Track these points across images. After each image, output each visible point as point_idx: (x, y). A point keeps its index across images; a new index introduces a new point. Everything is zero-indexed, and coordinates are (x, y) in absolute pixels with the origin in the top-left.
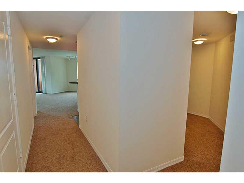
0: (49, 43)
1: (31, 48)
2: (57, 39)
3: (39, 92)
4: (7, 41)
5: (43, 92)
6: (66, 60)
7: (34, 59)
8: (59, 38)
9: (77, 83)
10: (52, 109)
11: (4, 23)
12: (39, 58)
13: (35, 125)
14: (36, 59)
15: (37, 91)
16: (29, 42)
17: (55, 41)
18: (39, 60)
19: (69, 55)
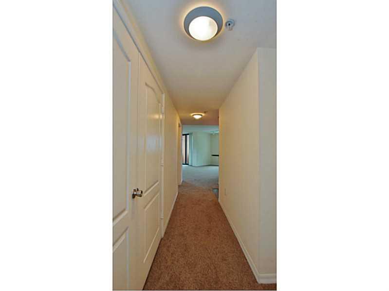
0: (195, 119)
1: (181, 125)
2: (201, 115)
3: (186, 164)
4: (161, 121)
5: (189, 164)
6: (211, 134)
7: (183, 135)
8: (203, 114)
9: (218, 156)
10: (195, 180)
11: (160, 104)
12: (188, 134)
13: (179, 193)
14: (186, 135)
15: (184, 163)
16: (179, 120)
17: (200, 117)
18: (188, 136)
19: (213, 130)
